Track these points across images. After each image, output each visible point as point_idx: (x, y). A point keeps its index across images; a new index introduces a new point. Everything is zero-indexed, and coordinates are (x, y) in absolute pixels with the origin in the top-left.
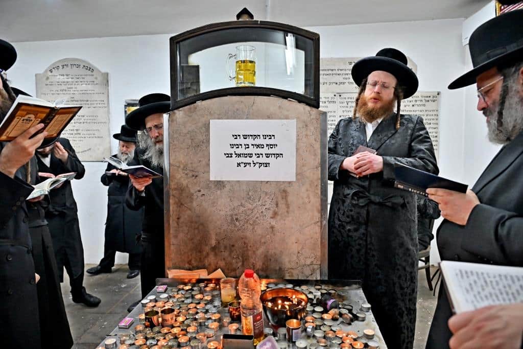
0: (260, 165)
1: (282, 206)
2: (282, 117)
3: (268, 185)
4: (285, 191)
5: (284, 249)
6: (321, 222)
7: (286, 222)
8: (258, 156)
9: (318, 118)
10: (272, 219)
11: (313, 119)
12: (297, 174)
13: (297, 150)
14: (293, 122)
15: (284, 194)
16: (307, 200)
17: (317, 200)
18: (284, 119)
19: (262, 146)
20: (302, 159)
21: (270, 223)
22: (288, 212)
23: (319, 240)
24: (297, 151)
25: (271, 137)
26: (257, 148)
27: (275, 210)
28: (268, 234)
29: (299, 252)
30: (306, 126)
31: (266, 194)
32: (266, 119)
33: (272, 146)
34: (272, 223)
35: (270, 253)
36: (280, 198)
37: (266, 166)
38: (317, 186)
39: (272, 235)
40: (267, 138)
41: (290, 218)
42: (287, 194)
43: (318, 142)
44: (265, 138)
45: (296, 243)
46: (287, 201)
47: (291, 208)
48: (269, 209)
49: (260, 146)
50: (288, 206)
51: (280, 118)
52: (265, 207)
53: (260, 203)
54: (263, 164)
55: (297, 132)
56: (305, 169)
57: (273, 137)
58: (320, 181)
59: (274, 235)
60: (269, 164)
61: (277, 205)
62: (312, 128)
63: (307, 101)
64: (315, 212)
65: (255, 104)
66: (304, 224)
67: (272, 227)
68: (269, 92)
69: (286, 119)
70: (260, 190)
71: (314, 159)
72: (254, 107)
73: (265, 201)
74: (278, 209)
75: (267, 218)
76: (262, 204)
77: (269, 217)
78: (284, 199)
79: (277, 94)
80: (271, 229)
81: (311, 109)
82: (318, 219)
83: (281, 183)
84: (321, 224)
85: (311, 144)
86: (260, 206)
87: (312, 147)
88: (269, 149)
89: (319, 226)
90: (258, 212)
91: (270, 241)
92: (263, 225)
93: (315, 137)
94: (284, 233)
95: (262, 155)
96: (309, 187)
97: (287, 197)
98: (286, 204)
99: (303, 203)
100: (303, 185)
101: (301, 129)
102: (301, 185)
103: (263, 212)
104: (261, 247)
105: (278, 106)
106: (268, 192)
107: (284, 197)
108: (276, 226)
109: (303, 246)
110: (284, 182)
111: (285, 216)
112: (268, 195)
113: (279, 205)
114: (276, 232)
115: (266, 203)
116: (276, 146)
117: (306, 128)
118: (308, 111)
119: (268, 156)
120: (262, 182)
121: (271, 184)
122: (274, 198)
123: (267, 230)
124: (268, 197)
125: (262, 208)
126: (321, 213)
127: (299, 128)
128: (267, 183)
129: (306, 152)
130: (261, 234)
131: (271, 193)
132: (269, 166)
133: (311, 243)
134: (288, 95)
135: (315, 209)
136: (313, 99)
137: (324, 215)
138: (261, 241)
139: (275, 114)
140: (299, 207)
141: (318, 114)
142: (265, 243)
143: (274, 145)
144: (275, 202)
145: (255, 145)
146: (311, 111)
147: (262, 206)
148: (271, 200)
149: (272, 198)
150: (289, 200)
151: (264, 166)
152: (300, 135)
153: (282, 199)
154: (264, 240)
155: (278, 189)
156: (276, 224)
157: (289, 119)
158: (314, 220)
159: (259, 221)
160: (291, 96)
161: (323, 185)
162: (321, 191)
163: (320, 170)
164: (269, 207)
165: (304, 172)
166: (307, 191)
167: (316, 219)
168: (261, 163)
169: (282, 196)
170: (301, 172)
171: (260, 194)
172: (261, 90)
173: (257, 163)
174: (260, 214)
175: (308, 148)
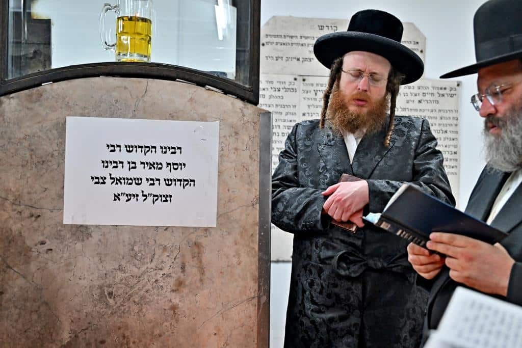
0: (156, 198)
1: (192, 270)
2: (195, 116)
3: (168, 233)
4: (197, 245)
6: (259, 298)
7: (198, 298)
8: (152, 182)
9: (255, 121)
10: (174, 294)
11: (248, 122)
12: (219, 216)
13: (220, 173)
14: (214, 126)
15: (196, 250)
16: (235, 260)
17: (253, 259)
18: (199, 121)
19: (160, 166)
20: (228, 190)
21: (170, 301)
22: (201, 280)
23: (256, 328)
24: (219, 176)
25: (174, 150)
26: (150, 168)
27: (180, 277)
28: (166, 320)
30: (236, 133)
31: (165, 249)
32: (166, 119)
33: (176, 167)
34: (173, 301)
36: (188, 258)
37: (166, 201)
38: (252, 235)
39: (173, 322)
40: (169, 152)
41: (206, 291)
42: (202, 249)
44: (165, 152)
45: (215, 334)
46: (201, 262)
47: (207, 274)
48: (169, 276)
49: (155, 166)
50: (202, 271)
51: (193, 120)
52: (162, 272)
53: (153, 265)
54: (161, 196)
55: (221, 143)
56: (234, 205)
57: (178, 151)
58: (257, 228)
59: (177, 321)
60: (171, 196)
61: (183, 268)
62: (246, 139)
63: (239, 92)
64: (249, 280)
65: (148, 92)
66: (229, 302)
67: (174, 308)
68: (173, 75)
69: (202, 120)
70: (152, 242)
71: (249, 190)
72: (146, 98)
73: (162, 262)
74: (184, 275)
75: (166, 291)
76: (156, 267)
77: (169, 290)
78: (195, 259)
79: (187, 77)
80: (172, 312)
81: (245, 105)
82: (254, 292)
83: (191, 231)
84: (259, 302)
85: (243, 165)
86: (154, 270)
87: (245, 170)
88: (170, 170)
89: (255, 305)
90: (149, 281)
91: (170, 333)
92: (158, 303)
93: (250, 152)
94: (194, 318)
95: (158, 182)
96: (239, 237)
97: (200, 255)
98: (199, 267)
99: (228, 266)
100: (229, 234)
101: (228, 138)
102: (225, 233)
103: (159, 282)
104: (153, 344)
105: (189, 98)
106: (168, 245)
107: (196, 255)
108: (181, 305)
109: (227, 340)
110: (196, 229)
111: (197, 287)
112: (168, 250)
113: (186, 268)
114: (180, 317)
115: (163, 265)
116: (183, 167)
117: (236, 137)
118: (240, 109)
119: (170, 183)
120: (157, 227)
121: (173, 232)
122: (178, 256)
123: (165, 313)
124: (168, 254)
125: (156, 274)
126: (259, 283)
127: (224, 136)
128: (165, 230)
129: (234, 177)
130: (154, 320)
131: (174, 248)
132: (171, 200)
133: (240, 334)
134: (205, 81)
135: (249, 275)
136: (249, 88)
137: (264, 286)
138: (153, 333)
139: (183, 111)
140: (221, 273)
141: (256, 115)
142: (160, 336)
143: (181, 164)
144: (180, 263)
145: (147, 163)
146: (245, 108)
147: (156, 270)
148: (173, 261)
149: (175, 256)
150: (203, 261)
151: (161, 200)
152: (225, 149)
153: (193, 258)
154: (158, 331)
155: (186, 240)
156: (180, 301)
157: (206, 120)
158: (247, 294)
159: (150, 297)
160: (211, 82)
161: (262, 234)
162: (259, 245)
163: (258, 208)
164: (169, 273)
165: (231, 212)
166: (236, 244)
167: (250, 293)
168: (157, 196)
169: (192, 254)
170: (226, 212)
171: (153, 249)
172: (158, 70)
173: (149, 194)
174: (152, 285)
175: (238, 170)
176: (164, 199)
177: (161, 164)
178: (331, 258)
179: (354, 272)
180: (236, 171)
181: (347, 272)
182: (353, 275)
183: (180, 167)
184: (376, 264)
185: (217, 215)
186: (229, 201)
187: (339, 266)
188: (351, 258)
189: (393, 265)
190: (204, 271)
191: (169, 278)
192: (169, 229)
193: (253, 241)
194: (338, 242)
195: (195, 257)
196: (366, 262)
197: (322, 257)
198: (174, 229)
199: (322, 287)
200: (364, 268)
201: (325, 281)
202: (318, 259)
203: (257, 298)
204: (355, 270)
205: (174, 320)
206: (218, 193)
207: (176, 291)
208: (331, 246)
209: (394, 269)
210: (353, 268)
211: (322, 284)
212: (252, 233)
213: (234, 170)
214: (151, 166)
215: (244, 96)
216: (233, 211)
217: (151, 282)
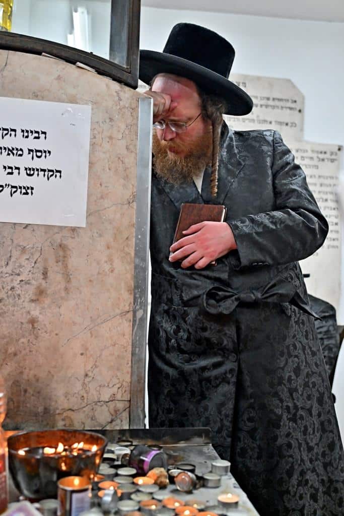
0: (14, 190)
1: (56, 276)
2: (64, 96)
3: (27, 232)
4: (62, 246)
5: (55, 367)
6: (135, 312)
7: (62, 310)
8: (10, 171)
9: (133, 106)
10: (33, 304)
11: (124, 107)
12: (89, 214)
13: (91, 164)
14: (88, 108)
15: (61, 253)
16: (107, 267)
17: (128, 268)
18: (68, 102)
19: (20, 152)
20: (101, 185)
21: (29, 312)
22: (66, 289)
23: (130, 349)
24: (90, 167)
25: (38, 134)
26: (9, 154)
27: (41, 284)
28: (23, 336)
29: (86, 375)
30: (111, 120)
31: (24, 250)
32: (29, 98)
33: (39, 154)
34: (32, 313)
35: (25, 377)
36: (51, 262)
37: (27, 193)
38: (127, 238)
39: (32, 338)
40: (31, 137)
41: (72, 303)
42: (68, 253)
43: (132, 152)
44: (27, 137)
45: (82, 354)
46: (66, 267)
47: (74, 283)
48: (28, 283)
49: (15, 152)
50: (67, 278)
51: (60, 100)
52: (20, 278)
53: (9, 269)
54: (20, 188)
55: (93, 130)
56: (106, 203)
57: (42, 136)
58: (134, 230)
59: (37, 337)
60: (32, 188)
61: (45, 274)
62: (123, 126)
63: (115, 72)
64: (122, 292)
65: (8, 66)
66: (99, 316)
67: (33, 322)
68: (38, 47)
69: (71, 102)
70: (10, 243)
71: (124, 186)
72: (5, 73)
73: (20, 266)
74: (46, 283)
75: (24, 301)
76: (13, 272)
77: (27, 300)
78: (60, 264)
79: (55, 51)
80: (31, 326)
81: (121, 87)
82: (129, 305)
83: (56, 230)
84: (134, 316)
85: (119, 156)
86: (10, 275)
87: (121, 162)
88: (33, 158)
89: (130, 321)
90: (3, 288)
91: (27, 350)
92: (13, 315)
93: (127, 142)
94: (57, 334)
95: (17, 171)
96: (112, 240)
97: (66, 259)
98: (63, 274)
99: (99, 273)
100: (101, 236)
101: (101, 125)
102: (95, 235)
103: (15, 289)
104: (7, 364)
105: (56, 76)
106: (28, 247)
107: (61, 258)
108: (41, 318)
109: (96, 361)
110: (61, 228)
111: (62, 298)
112: (27, 252)
113: (48, 274)
114: (40, 332)
115: (21, 269)
116: (48, 154)
117: (110, 123)
118: (116, 92)
119: (32, 172)
120: (15, 224)
121: (33, 230)
122: (39, 260)
123: (21, 328)
124: (28, 257)
125: (12, 280)
126: (135, 294)
127: (97, 122)
128: (25, 228)
129: (108, 170)
130: (8, 335)
131: (34, 249)
132: (32, 193)
133: (112, 355)
134: (76, 57)
135: (123, 285)
136: (127, 68)
137: (141, 299)
138: (6, 351)
139: (48, 90)
140: (90, 281)
141: (135, 100)
142: (15, 354)
143: (45, 152)
144: (41, 268)
145: (5, 148)
146: (121, 91)
147: (12, 275)
148: (33, 265)
149: (35, 260)
150: (70, 266)
151: (21, 192)
152: (97, 136)
153: (57, 262)
154: (13, 349)
155: (49, 241)
156: (40, 313)
157: (77, 103)
158: (121, 308)
159: (4, 307)
160: (82, 59)
161: (140, 237)
162: (135, 250)
163: (135, 207)
164: (27, 279)
165: (102, 210)
166: (108, 248)
167: (125, 306)
168: (16, 187)
169: (56, 257)
170: (99, 210)
171: (10, 250)
172: (21, 41)
173: (6, 185)
174: (7, 293)
175: (112, 163)
176: (24, 191)
177: (21, 150)
180: (110, 163)
183: (44, 154)
185: (87, 213)
186: (102, 197)
190: (70, 279)
191: (27, 285)
192: (29, 228)
193: (128, 246)
195: (60, 261)
198: (36, 228)
203: (132, 312)
205: (33, 336)
206: (89, 187)
207: (35, 301)
212: (127, 236)
213: (108, 162)
214: (10, 152)
215: (121, 77)
216: (105, 209)
217: (5, 290)
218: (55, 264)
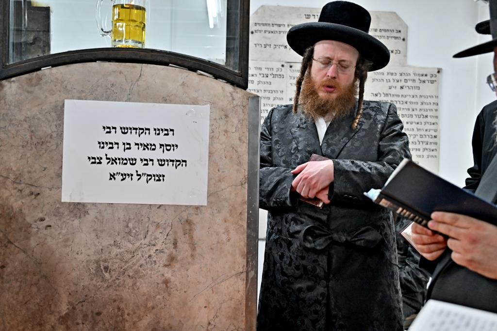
0: (149, 177)
1: (183, 245)
2: (188, 99)
3: (161, 211)
4: (189, 222)
5: (185, 317)
6: (247, 273)
7: (189, 273)
8: (146, 162)
9: (244, 104)
10: (166, 269)
11: (237, 105)
12: (209, 195)
13: (211, 154)
14: (205, 110)
15: (188, 227)
16: (224, 237)
17: (241, 237)
18: (191, 104)
19: (153, 147)
20: (219, 171)
21: (163, 275)
22: (192, 256)
23: (244, 302)
24: (210, 157)
25: (167, 132)
26: (144, 149)
27: (172, 252)
28: (159, 294)
29: (209, 324)
30: (226, 116)
31: (158, 226)
32: (159, 102)
33: (168, 148)
34: (166, 275)
35: (161, 325)
36: (180, 234)
37: (159, 180)
38: (241, 213)
39: (166, 295)
40: (162, 134)
41: (197, 267)
42: (193, 227)
43: (244, 142)
44: (159, 134)
45: (205, 307)
46: (192, 238)
47: (198, 250)
48: (162, 251)
49: (149, 147)
50: (193, 247)
52: (155, 248)
53: (147, 241)
54: (154, 176)
55: (211, 125)
56: (223, 185)
57: (171, 133)
58: (246, 206)
59: (169, 294)
60: (164, 176)
61: (175, 244)
62: (236, 121)
64: (238, 256)
65: (142, 77)
66: (218, 277)
67: (166, 282)
68: (166, 60)
69: (194, 104)
70: (147, 220)
71: (238, 171)
72: (140, 83)
73: (155, 239)
74: (176, 251)
75: (159, 266)
76: (150, 243)
77: (162, 265)
78: (187, 235)
79: (180, 62)
80: (165, 285)
81: (235, 89)
82: (243, 267)
83: (183, 209)
84: (247, 276)
85: (233, 146)
86: (147, 246)
87: (235, 151)
88: (163, 151)
89: (244, 280)
90: (143, 256)
91: (163, 305)
92: (151, 277)
93: (239, 135)
94: (185, 292)
95: (152, 162)
96: (228, 215)
97: (192, 232)
98: (190, 243)
99: (218, 242)
100: (219, 212)
101: (218, 121)
102: (216, 211)
103: (152, 257)
104: (147, 316)
105: (181, 82)
106: (161, 223)
107: (188, 231)
108: (173, 279)
109: (217, 313)
110: (187, 207)
111: (189, 263)
112: (161, 227)
113: (178, 244)
114: (172, 290)
115: (156, 241)
116: (175, 148)
117: (226, 119)
118: (230, 93)
119: (163, 163)
120: (150, 205)
121: (165, 210)
122: (170, 233)
123: (157, 287)
124: (161, 231)
125: (149, 250)
126: (247, 259)
127: (215, 119)
128: (159, 208)
129: (224, 158)
130: (147, 293)
131: (166, 225)
132: (163, 180)
133: (230, 307)
134: (197, 66)
135: (237, 251)
136: (239, 73)
137: (252, 262)
138: (146, 306)
139: (175, 95)
140: (211, 249)
141: (246, 99)
142: (153, 308)
143: (173, 146)
144: (172, 240)
145: (141, 144)
146: (234, 92)
147: (149, 245)
148: (165, 237)
149: (167, 233)
150: (195, 238)
151: (155, 179)
152: (215, 131)
153: (185, 234)
154: (151, 304)
155: (178, 217)
156: (172, 275)
157: (198, 104)
158: (236, 270)
159: (144, 272)
160: (202, 67)
161: (251, 212)
162: (248, 223)
163: (247, 187)
164: (162, 248)
165: (220, 191)
166: (225, 221)
167: (239, 268)
168: (150, 175)
169: (184, 230)
170: (216, 192)
171: (147, 226)
172: (152, 55)
173: (143, 174)
174: (146, 260)
175: (228, 152)
176: (157, 178)
177: (154, 145)
178: (299, 232)
179: (320, 245)
180: (226, 152)
181: (313, 245)
182: (318, 248)
183: (172, 148)
184: (340, 238)
186: (220, 181)
187: (305, 239)
188: (317, 232)
189: (356, 239)
190: (195, 248)
191: (162, 254)
192: (161, 207)
193: (241, 219)
194: (306, 217)
196: (330, 236)
197: (291, 231)
198: (167, 208)
199: (292, 260)
200: (329, 242)
201: (294, 254)
202: (287, 233)
203: (245, 273)
204: (320, 244)
205: (167, 294)
206: (209, 173)
207: (168, 265)
208: (300, 221)
209: (358, 243)
210: (320, 241)
211: (291, 256)
212: (240, 212)
213: (224, 151)
214: (145, 147)
215: (233, 80)
216: (222, 190)
217: (144, 257)
218: (184, 236)
